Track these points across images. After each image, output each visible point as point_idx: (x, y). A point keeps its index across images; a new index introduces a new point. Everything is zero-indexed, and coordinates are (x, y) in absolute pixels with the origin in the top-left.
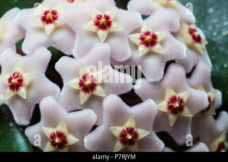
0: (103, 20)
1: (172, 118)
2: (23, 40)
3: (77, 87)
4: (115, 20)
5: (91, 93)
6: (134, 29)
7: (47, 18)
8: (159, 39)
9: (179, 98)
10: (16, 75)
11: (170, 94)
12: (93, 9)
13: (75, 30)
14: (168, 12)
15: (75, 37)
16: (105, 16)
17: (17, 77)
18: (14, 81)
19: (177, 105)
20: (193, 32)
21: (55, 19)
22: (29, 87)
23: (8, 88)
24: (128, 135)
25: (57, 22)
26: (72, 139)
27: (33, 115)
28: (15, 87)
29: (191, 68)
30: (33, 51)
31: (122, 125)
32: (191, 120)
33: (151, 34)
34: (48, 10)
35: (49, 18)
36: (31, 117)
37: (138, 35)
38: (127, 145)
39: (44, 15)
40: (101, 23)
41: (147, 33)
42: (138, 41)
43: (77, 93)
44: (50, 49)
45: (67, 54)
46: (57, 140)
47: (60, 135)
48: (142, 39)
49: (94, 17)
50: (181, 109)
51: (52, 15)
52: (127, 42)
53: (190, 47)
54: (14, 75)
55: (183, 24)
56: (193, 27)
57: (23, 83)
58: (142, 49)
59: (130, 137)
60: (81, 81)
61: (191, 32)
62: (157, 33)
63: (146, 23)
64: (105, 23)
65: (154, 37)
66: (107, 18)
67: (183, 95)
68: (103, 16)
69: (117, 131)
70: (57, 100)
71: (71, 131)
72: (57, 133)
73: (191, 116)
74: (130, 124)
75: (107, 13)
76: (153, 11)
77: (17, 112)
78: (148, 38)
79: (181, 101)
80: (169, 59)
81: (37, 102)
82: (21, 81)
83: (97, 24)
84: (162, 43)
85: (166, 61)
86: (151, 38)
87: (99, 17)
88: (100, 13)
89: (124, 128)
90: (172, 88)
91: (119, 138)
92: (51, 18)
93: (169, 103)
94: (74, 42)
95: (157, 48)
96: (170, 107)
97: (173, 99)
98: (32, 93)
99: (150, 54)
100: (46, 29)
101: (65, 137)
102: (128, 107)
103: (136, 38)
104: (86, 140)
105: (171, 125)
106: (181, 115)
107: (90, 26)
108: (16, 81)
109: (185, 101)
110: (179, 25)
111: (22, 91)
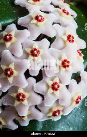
0: (67, 64)
1: (14, 95)
2: (60, 25)
3: (34, 47)
4: (66, 70)
5: (30, 54)
6: (61, 80)
7: (70, 37)
8: (55, 92)
9: (24, 99)
10: (43, 19)
11: (27, 95)
12: (73, 60)
13: (63, 50)
14: (69, 99)
15: (59, 50)
16: (69, 65)
17: (42, 19)
18: (40, 18)
19: (21, 98)
20: (58, 112)
21: (70, 41)
22: (36, 25)
23: (37, 15)
24: (10, 72)
25: (68, 42)
26: (8, 44)
27: (22, 26)
28: (37, 18)
29: (40, 108)
30: (54, 28)
31: (15, 69)
32: (13, 106)
33: (58, 88)
34: (75, 38)
35: (70, 38)
36: (22, 25)
37: (58, 81)
38: (5, 72)
39: (72, 36)
40: (66, 63)
41: (58, 87)
42: (55, 81)
43: (31, 47)
44: (55, 38)
45: (51, 45)
46: (8, 37)
47: (11, 39)
48: (56, 83)
49: (69, 60)
50: (19, 100)
51: (72, 40)
52: (55, 76)
53: (50, 110)
54: (43, 18)
55: (63, 107)
56: (61, 113)
57: (39, 22)
58: (50, 83)
59: (9, 73)
60: (37, 49)
61: (59, 111)
62: (58, 91)
63: (64, 87)
64: (65, 65)
65: (56, 90)
66: (68, 66)
67: (25, 102)
68: (69, 64)
69: (12, 67)
70: (28, 38)
71: (12, 44)
72: (12, 37)
73: (15, 105)
74: (15, 73)
75: (70, 67)
76: (70, 92)
77: (25, 18)
78: (56, 86)
79: (22, 100)
80: (45, 96)
81: (28, 28)
82: (40, 21)
83: (65, 61)
84: (53, 93)
85: (44, 95)
86: (56, 88)
87: (68, 62)
88: (70, 63)
89: (13, 70)
90: (30, 96)
91: (8, 68)
92: (70, 39)
93: (22, 94)
94: (57, 49)
95: (51, 90)
96: (20, 94)
97: (24, 96)
98: (33, 26)
99: (48, 87)
100: (65, 36)
101: (9, 41)
102: (24, 72)
103: (57, 80)
104: (7, 51)
105: (11, 94)
106: (16, 100)
107: (64, 57)
108: (40, 19)
109: (23, 103)
110: (62, 105)
111: (35, 21)
